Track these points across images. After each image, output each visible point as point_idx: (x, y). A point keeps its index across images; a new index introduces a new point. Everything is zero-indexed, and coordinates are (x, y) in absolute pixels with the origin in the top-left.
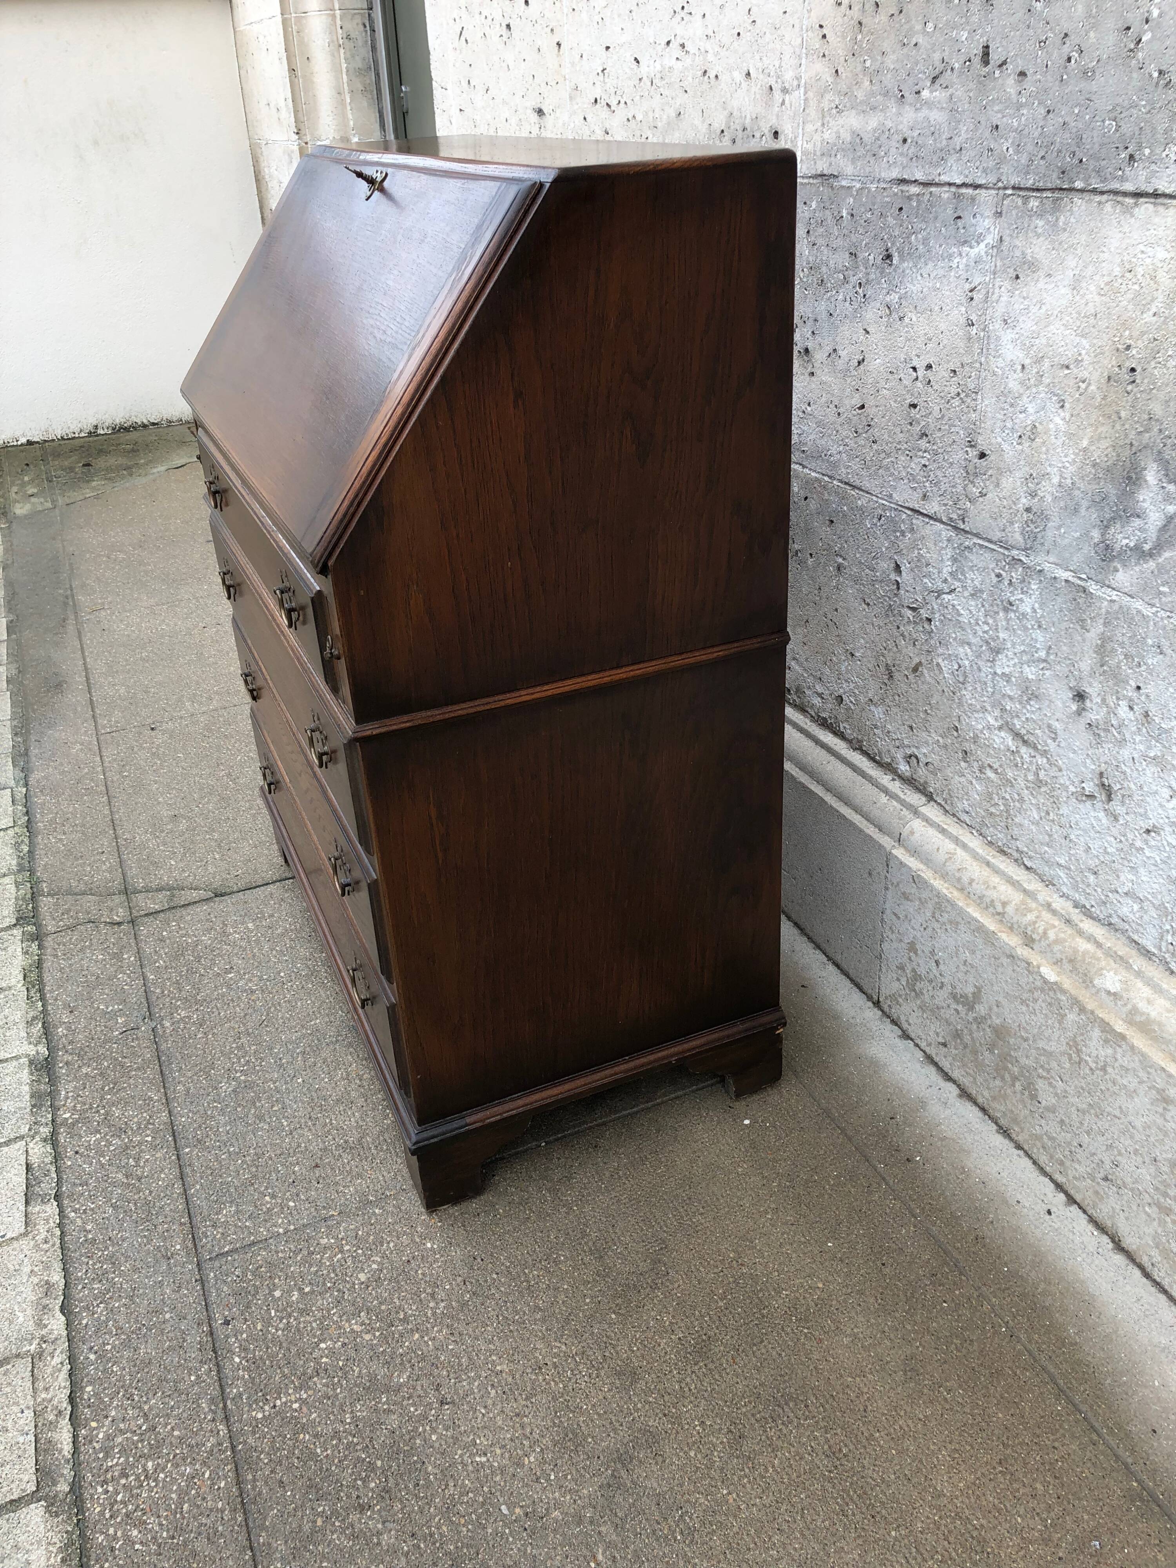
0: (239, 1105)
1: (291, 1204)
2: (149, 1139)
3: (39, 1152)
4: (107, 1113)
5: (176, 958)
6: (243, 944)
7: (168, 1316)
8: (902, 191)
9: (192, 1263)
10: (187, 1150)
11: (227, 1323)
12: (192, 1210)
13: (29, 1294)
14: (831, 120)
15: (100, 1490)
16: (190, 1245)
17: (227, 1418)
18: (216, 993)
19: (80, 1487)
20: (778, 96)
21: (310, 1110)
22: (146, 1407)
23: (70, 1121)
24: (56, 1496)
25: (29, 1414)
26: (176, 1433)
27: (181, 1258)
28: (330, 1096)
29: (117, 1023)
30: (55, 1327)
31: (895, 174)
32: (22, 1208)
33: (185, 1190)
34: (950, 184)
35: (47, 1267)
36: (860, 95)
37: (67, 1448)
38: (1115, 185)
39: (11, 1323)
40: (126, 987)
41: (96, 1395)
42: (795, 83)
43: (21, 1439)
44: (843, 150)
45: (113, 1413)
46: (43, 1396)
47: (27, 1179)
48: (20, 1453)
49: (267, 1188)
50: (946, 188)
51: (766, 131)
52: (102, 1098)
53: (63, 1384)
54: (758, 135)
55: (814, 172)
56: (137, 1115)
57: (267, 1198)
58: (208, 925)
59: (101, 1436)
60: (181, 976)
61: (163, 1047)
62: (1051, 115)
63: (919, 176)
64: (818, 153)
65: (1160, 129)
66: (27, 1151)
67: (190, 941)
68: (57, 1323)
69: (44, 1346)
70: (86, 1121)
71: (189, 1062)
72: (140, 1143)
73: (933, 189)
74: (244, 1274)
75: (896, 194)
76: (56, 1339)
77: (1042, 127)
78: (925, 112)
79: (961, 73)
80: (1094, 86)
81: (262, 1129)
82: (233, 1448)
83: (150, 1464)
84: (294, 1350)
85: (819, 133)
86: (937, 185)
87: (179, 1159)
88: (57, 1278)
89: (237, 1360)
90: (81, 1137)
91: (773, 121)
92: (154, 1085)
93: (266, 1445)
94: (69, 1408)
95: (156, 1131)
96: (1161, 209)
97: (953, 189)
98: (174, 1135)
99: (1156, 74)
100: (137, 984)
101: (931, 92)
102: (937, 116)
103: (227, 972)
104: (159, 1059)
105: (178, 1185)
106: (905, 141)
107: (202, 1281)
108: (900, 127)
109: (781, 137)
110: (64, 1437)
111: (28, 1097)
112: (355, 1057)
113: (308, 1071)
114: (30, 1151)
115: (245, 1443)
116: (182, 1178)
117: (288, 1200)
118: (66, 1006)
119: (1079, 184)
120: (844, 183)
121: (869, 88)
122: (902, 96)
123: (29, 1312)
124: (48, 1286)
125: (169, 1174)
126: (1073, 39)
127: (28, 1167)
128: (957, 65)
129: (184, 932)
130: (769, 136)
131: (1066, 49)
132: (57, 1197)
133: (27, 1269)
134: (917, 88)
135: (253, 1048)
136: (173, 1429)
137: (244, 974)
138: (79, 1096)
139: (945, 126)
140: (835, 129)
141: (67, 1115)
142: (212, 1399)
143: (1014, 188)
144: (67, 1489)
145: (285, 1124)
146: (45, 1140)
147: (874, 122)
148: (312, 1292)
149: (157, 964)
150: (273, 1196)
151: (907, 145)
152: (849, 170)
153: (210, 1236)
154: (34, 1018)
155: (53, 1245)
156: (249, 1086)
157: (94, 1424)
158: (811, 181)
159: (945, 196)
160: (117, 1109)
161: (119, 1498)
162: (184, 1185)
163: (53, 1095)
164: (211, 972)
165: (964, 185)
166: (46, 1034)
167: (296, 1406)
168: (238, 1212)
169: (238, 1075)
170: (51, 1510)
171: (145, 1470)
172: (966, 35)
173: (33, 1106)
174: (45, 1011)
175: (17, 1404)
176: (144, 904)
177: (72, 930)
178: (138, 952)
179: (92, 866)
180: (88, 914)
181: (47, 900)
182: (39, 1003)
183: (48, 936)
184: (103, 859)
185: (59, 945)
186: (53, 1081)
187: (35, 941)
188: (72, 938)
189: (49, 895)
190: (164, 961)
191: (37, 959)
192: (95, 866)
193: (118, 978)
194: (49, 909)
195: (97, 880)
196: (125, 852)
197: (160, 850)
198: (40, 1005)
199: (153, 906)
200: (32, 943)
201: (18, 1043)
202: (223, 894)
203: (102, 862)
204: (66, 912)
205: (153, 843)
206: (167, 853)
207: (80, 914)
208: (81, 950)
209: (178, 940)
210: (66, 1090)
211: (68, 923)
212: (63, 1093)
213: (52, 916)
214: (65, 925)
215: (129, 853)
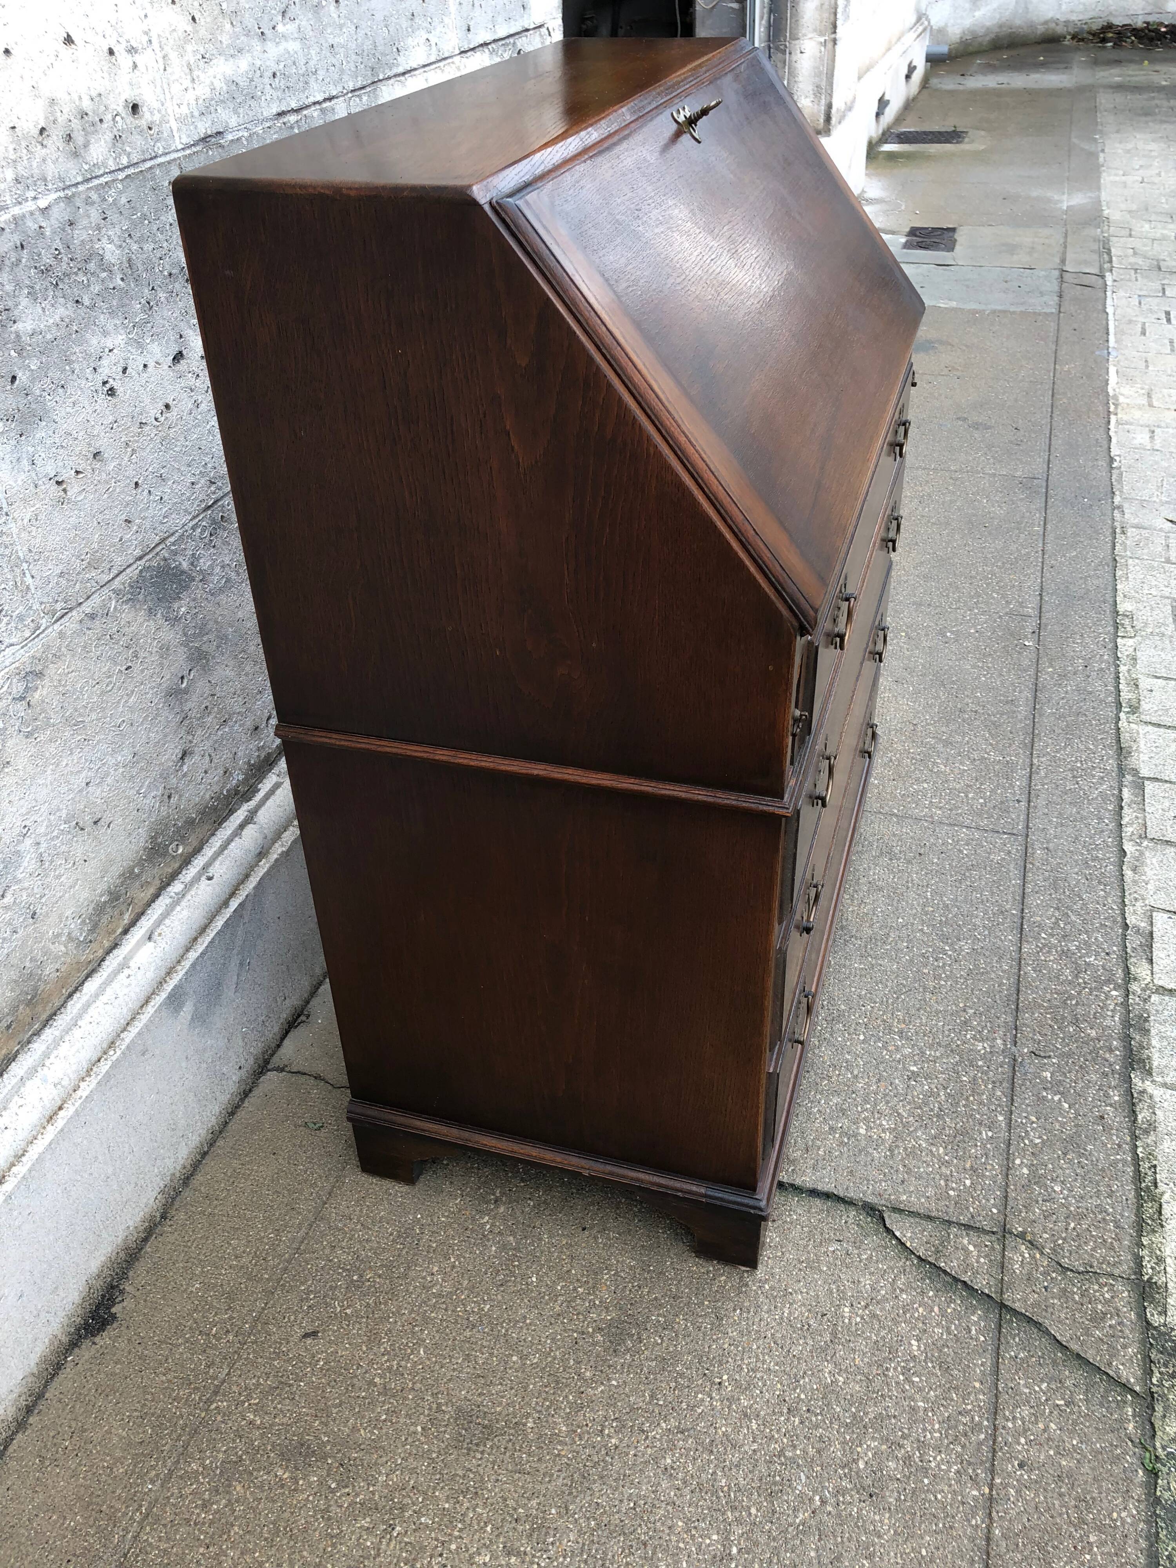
0: (959, 926)
1: (950, 841)
2: (1043, 935)
3: (1141, 970)
4: (1077, 977)
5: (964, 1132)
6: (882, 1106)
7: (1055, 819)
8: (284, 124)
9: (1031, 839)
10: (1014, 912)
11: (1018, 801)
12: (1022, 870)
13: (1149, 871)
14: (200, 73)
15: (1108, 768)
16: (1030, 850)
17: (1032, 765)
18: (938, 1054)
19: (1119, 773)
20: (123, 59)
21: (905, 894)
22: (1077, 786)
23: (1112, 986)
24: (1134, 775)
26: (1061, 770)
27: (1037, 845)
28: (883, 896)
29: (1052, 1074)
30: (1131, 847)
31: (275, 110)
32: (1155, 929)
33: (1024, 885)
34: (314, 103)
35: (1135, 882)
36: (225, 39)
37: (1126, 790)
38: (396, 70)
40: (1034, 1119)
41: (1106, 804)
42: (145, 39)
44: (223, 101)
45: (1097, 792)
47: (1151, 952)
48: (1153, 797)
49: (963, 858)
50: (313, 108)
51: (120, 109)
52: (1079, 993)
53: (1127, 816)
54: (108, 117)
55: (196, 138)
56: (1050, 961)
57: (965, 852)
58: (911, 1163)
59: (1105, 787)
60: (967, 1099)
61: (1010, 1019)
63: (294, 105)
64: (196, 114)
66: (1152, 974)
67: (941, 1150)
68: (1129, 848)
69: (1138, 840)
70: (1096, 979)
71: (989, 986)
72: (1052, 935)
73: (305, 112)
74: (998, 819)
75: (280, 128)
76: (1130, 841)
78: (284, 45)
81: (949, 899)
82: (1032, 754)
83: (1079, 765)
84: (983, 774)
85: (190, 91)
86: (307, 107)
87: (1023, 910)
88: (1128, 873)
89: (1018, 783)
90: (1103, 967)
91: (129, 94)
92: (1029, 982)
93: (1014, 747)
95: (1037, 938)
97: (318, 107)
98: (1022, 929)
100: (1020, 1116)
101: (284, 25)
102: (294, 46)
103: (914, 1076)
104: (1017, 1008)
105: (1028, 890)
106: (274, 75)
107: (1028, 827)
108: (268, 63)
109: (144, 109)
110: (1127, 795)
111: (1153, 1032)
112: (845, 915)
113: (889, 925)
114: (1149, 972)
115: (1024, 751)
116: (1024, 893)
117: (951, 844)
118: (1107, 1129)
119: (381, 77)
120: (230, 137)
121: (231, 31)
122: (262, 33)
123: (1148, 862)
124: (1136, 871)
125: (1033, 901)
127: (1151, 961)
129: (944, 1169)
130: (125, 113)
132: (1126, 926)
133: (1151, 887)
134: (273, 23)
135: (926, 971)
136: (1063, 772)
137: (899, 1062)
138: (1102, 1008)
139: (300, 53)
140: (208, 82)
141: (1114, 993)
142: (1038, 774)
143: (352, 91)
144: (1128, 775)
145: (929, 894)
146: (1135, 979)
147: (243, 64)
149: (990, 1134)
150: (960, 851)
151: (277, 80)
152: (233, 122)
153: (1016, 849)
154: (1147, 1132)
155: (1130, 894)
156: (945, 939)
157: (1109, 793)
158: (194, 149)
159: (315, 114)
160: (1067, 977)
161: (1098, 761)
162: (1024, 889)
163: (1127, 1023)
164: (933, 1086)
165: (325, 100)
166: (1133, 1104)
168: (989, 853)
169: (950, 953)
170: (1135, 772)
171: (1082, 764)
173: (1146, 1020)
174: (1135, 1138)
176: (982, 1260)
177: (1091, 1267)
178: (1008, 1169)
179: (1045, 1430)
180: (1064, 1291)
181: (1130, 1374)
182: (1141, 1155)
183: (1128, 1279)
184: (1023, 1441)
185: (1112, 1248)
186: (1127, 1039)
187: (1146, 1278)
188: (1094, 1249)
189: (1126, 1388)
190: (981, 1133)
191: (1143, 1239)
192: (1041, 1426)
193: (1040, 1137)
194: (1125, 1347)
195: (1042, 1381)
196: (982, 1436)
197: (926, 1400)
198: (1140, 1150)
199: (971, 1248)
200: (1151, 1278)
201: (1166, 1104)
202: (870, 1210)
203: (1025, 1431)
204: (1098, 1319)
205: (934, 1432)
206: (916, 1379)
207: (1077, 1298)
208: (1083, 1216)
209: (955, 1161)
210: (1114, 1021)
211: (1096, 1287)
212: (1117, 1019)
213: (1120, 1323)
214: (1101, 1286)
215: (976, 1428)
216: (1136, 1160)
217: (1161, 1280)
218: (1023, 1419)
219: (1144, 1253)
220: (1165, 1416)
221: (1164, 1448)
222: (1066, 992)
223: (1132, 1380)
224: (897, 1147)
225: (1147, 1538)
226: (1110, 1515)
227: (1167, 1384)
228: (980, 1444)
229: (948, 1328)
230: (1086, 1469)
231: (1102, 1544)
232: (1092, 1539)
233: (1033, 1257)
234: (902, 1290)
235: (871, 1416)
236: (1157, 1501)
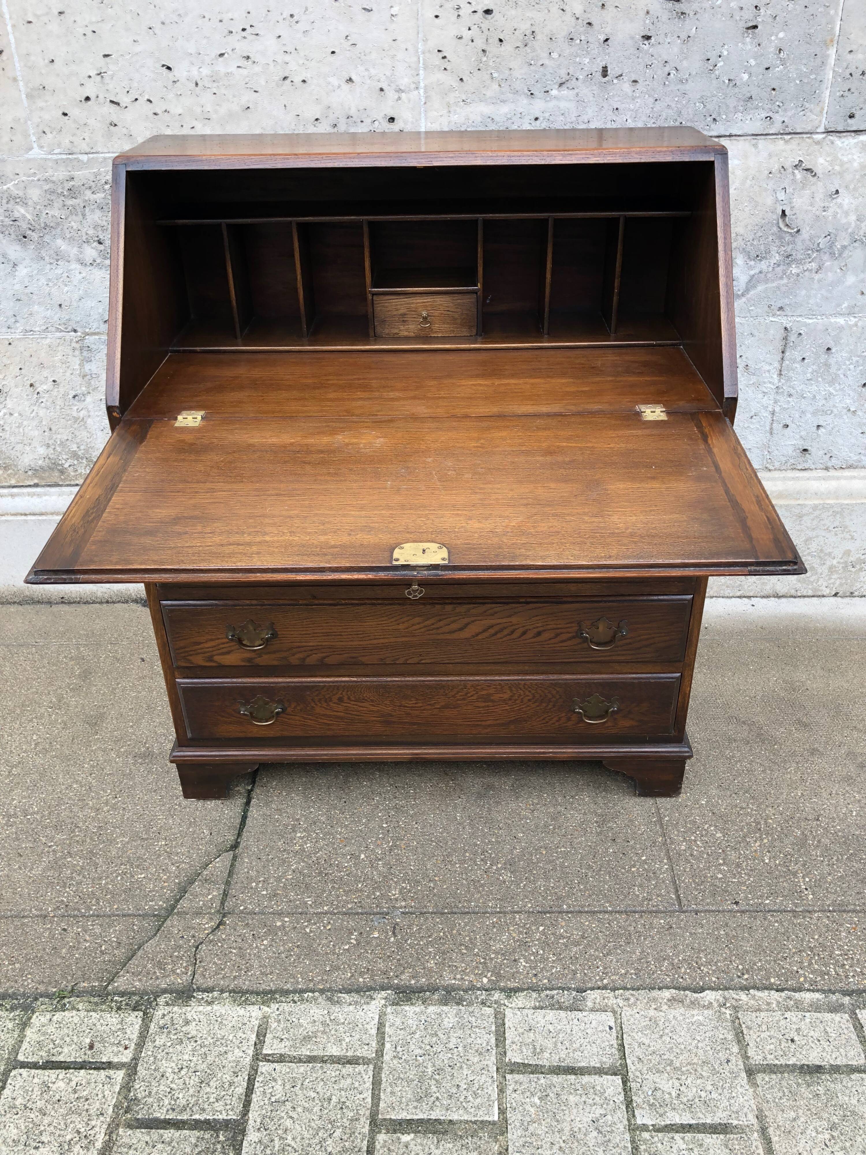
1: (644, 858)
2: (542, 928)
3: (522, 1001)
4: (497, 953)
5: (308, 888)
6: (323, 842)
7: (722, 932)
9: (679, 915)
10: (565, 907)
11: (737, 903)
12: (629, 910)
13: (679, 1011)
14: (458, 109)
15: (852, 980)
16: (662, 915)
17: (810, 912)
18: (380, 869)
19: (847, 990)
20: (392, 94)
22: (794, 950)
23: (494, 978)
24: (852, 1004)
25: (788, 1015)
26: (816, 937)
27: (672, 920)
29: (377, 938)
30: (713, 997)
32: (585, 1013)
33: (606, 912)
35: (654, 999)
36: (489, 93)
37: (817, 996)
39: (701, 1024)
40: (328, 928)
41: (778, 976)
42: (413, 86)
43: (808, 1020)
45: (795, 968)
46: (774, 1005)
47: (552, 1009)
48: (819, 1021)
51: (379, 118)
52: (476, 955)
53: (767, 994)
56: (510, 934)
57: (633, 869)
59: (811, 976)
60: (340, 888)
61: (431, 909)
62: (658, 102)
65: (732, 106)
67: (290, 877)
68: (709, 996)
69: (728, 1005)
70: (499, 967)
72: (544, 934)
74: (698, 890)
76: (724, 998)
77: (652, 108)
78: (554, 103)
79: (584, 81)
80: (687, 87)
81: (562, 862)
82: (831, 911)
83: (837, 952)
84: (767, 874)
87: (573, 913)
89: (767, 902)
90: (517, 972)
91: (387, 111)
92: (478, 920)
93: (832, 896)
94: (786, 992)
96: (735, 142)
99: (727, 81)
100: (330, 919)
101: (559, 91)
102: (566, 105)
103: (355, 857)
104: (445, 913)
105: (600, 915)
107: (698, 912)
108: (532, 112)
110: (808, 997)
114: (521, 1005)
115: (829, 906)
116: (594, 913)
118: (327, 973)
121: (498, 90)
122: (532, 94)
123: (695, 1012)
124: (672, 1000)
126: (672, 64)
127: (538, 1008)
128: (581, 77)
129: (273, 879)
131: (667, 69)
132: (581, 991)
133: (652, 1013)
134: (545, 89)
135: (467, 854)
136: (813, 938)
137: (367, 847)
138: (463, 971)
141: (485, 980)
142: (795, 917)
144: (848, 998)
146: (509, 995)
147: (505, 109)
148: (724, 859)
149: (309, 903)
150: (633, 866)
151: (536, 121)
153: (658, 903)
154: (329, 999)
155: (632, 994)
157: (802, 979)
160: (494, 946)
161: (859, 970)
162: (600, 913)
163: (450, 989)
164: (348, 868)
166: (357, 992)
167: (807, 880)
168: (640, 886)
171: (841, 955)
172: (587, 60)
173: (459, 1004)
174: (322, 991)
175: (778, 1022)
176: (201, 903)
177: (200, 962)
178: (280, 914)
179: (85, 940)
180: (180, 947)
181: (121, 983)
182: (306, 995)
183: (192, 983)
184: (79, 930)
185: (217, 974)
186: (434, 989)
187: (195, 994)
188: (215, 963)
189: (111, 981)
190: (309, 897)
191: (227, 994)
192: (88, 938)
193: (311, 931)
194: (140, 980)
195: (118, 938)
196: (83, 911)
197: (107, 883)
198: (310, 994)
199: (210, 897)
200: (194, 997)
201: (360, 1013)
202: (235, 846)
203: (86, 931)
204: (161, 965)
205: (87, 888)
206: (119, 878)
207: (176, 954)
208: (242, 956)
209: (282, 885)
210: (448, 979)
211: (184, 965)
212: (453, 982)
213: (157, 978)
214: (185, 968)
215: (89, 908)
216: (302, 991)
217: (193, 1002)
218: (93, 929)
219: (216, 994)
220: (90, 1002)
221: (69, 1002)
222: (475, 945)
223: (116, 984)
224: (289, 854)
225: (14, 993)
226: (30, 974)
227: (113, 1004)
228: (79, 910)
229: (153, 891)
230: (59, 961)
231: (14, 970)
232: (17, 966)
233: (205, 929)
234: (178, 867)
235: (97, 861)
236: (36, 999)
